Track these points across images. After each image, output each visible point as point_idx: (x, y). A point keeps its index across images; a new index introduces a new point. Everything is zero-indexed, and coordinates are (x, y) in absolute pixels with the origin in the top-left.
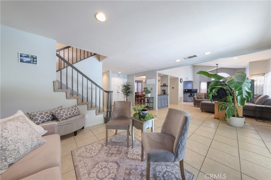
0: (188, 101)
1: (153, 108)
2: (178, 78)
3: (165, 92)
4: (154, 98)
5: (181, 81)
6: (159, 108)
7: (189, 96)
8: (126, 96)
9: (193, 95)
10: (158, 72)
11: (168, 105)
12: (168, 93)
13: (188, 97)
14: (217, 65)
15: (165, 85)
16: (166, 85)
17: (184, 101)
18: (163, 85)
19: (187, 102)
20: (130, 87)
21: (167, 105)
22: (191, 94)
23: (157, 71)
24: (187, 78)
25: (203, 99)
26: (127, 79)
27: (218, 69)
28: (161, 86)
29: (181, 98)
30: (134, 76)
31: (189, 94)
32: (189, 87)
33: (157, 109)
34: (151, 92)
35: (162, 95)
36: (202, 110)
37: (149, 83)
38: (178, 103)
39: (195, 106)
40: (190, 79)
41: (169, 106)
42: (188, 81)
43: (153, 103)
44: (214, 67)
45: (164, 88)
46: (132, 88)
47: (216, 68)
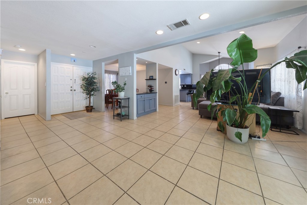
0: (186, 100)
1: (128, 116)
2: (172, 68)
3: (151, 89)
4: (130, 100)
5: (177, 73)
6: (138, 115)
7: (188, 94)
8: (88, 96)
9: (192, 92)
10: (136, 56)
11: (156, 109)
12: (156, 91)
13: (186, 95)
14: (219, 53)
15: (151, 78)
16: (154, 78)
17: (181, 101)
18: (149, 79)
19: (184, 101)
20: (95, 81)
21: (154, 108)
22: (190, 91)
23: (134, 54)
24: (185, 70)
25: (203, 98)
26: (92, 68)
27: (221, 59)
28: (146, 80)
29: (176, 96)
30: (103, 62)
31: (187, 91)
32: (188, 82)
33: (135, 117)
34: (124, 89)
35: (147, 93)
36: (201, 116)
37: (124, 75)
38: (172, 104)
39: (193, 109)
40: (189, 71)
41: (158, 110)
42: (186, 73)
43: (128, 107)
44: (216, 56)
45: (151, 83)
46: (100, 83)
47: (218, 58)
